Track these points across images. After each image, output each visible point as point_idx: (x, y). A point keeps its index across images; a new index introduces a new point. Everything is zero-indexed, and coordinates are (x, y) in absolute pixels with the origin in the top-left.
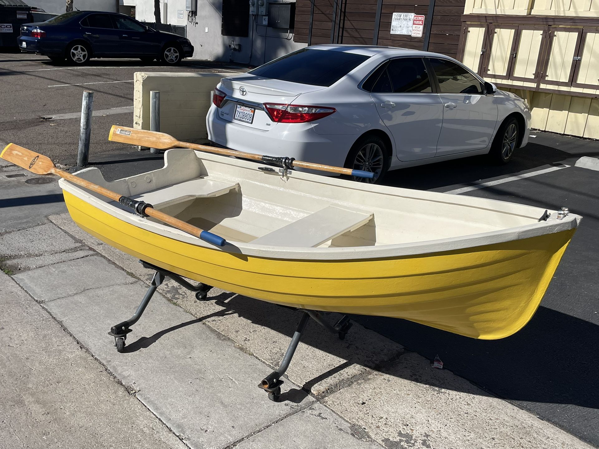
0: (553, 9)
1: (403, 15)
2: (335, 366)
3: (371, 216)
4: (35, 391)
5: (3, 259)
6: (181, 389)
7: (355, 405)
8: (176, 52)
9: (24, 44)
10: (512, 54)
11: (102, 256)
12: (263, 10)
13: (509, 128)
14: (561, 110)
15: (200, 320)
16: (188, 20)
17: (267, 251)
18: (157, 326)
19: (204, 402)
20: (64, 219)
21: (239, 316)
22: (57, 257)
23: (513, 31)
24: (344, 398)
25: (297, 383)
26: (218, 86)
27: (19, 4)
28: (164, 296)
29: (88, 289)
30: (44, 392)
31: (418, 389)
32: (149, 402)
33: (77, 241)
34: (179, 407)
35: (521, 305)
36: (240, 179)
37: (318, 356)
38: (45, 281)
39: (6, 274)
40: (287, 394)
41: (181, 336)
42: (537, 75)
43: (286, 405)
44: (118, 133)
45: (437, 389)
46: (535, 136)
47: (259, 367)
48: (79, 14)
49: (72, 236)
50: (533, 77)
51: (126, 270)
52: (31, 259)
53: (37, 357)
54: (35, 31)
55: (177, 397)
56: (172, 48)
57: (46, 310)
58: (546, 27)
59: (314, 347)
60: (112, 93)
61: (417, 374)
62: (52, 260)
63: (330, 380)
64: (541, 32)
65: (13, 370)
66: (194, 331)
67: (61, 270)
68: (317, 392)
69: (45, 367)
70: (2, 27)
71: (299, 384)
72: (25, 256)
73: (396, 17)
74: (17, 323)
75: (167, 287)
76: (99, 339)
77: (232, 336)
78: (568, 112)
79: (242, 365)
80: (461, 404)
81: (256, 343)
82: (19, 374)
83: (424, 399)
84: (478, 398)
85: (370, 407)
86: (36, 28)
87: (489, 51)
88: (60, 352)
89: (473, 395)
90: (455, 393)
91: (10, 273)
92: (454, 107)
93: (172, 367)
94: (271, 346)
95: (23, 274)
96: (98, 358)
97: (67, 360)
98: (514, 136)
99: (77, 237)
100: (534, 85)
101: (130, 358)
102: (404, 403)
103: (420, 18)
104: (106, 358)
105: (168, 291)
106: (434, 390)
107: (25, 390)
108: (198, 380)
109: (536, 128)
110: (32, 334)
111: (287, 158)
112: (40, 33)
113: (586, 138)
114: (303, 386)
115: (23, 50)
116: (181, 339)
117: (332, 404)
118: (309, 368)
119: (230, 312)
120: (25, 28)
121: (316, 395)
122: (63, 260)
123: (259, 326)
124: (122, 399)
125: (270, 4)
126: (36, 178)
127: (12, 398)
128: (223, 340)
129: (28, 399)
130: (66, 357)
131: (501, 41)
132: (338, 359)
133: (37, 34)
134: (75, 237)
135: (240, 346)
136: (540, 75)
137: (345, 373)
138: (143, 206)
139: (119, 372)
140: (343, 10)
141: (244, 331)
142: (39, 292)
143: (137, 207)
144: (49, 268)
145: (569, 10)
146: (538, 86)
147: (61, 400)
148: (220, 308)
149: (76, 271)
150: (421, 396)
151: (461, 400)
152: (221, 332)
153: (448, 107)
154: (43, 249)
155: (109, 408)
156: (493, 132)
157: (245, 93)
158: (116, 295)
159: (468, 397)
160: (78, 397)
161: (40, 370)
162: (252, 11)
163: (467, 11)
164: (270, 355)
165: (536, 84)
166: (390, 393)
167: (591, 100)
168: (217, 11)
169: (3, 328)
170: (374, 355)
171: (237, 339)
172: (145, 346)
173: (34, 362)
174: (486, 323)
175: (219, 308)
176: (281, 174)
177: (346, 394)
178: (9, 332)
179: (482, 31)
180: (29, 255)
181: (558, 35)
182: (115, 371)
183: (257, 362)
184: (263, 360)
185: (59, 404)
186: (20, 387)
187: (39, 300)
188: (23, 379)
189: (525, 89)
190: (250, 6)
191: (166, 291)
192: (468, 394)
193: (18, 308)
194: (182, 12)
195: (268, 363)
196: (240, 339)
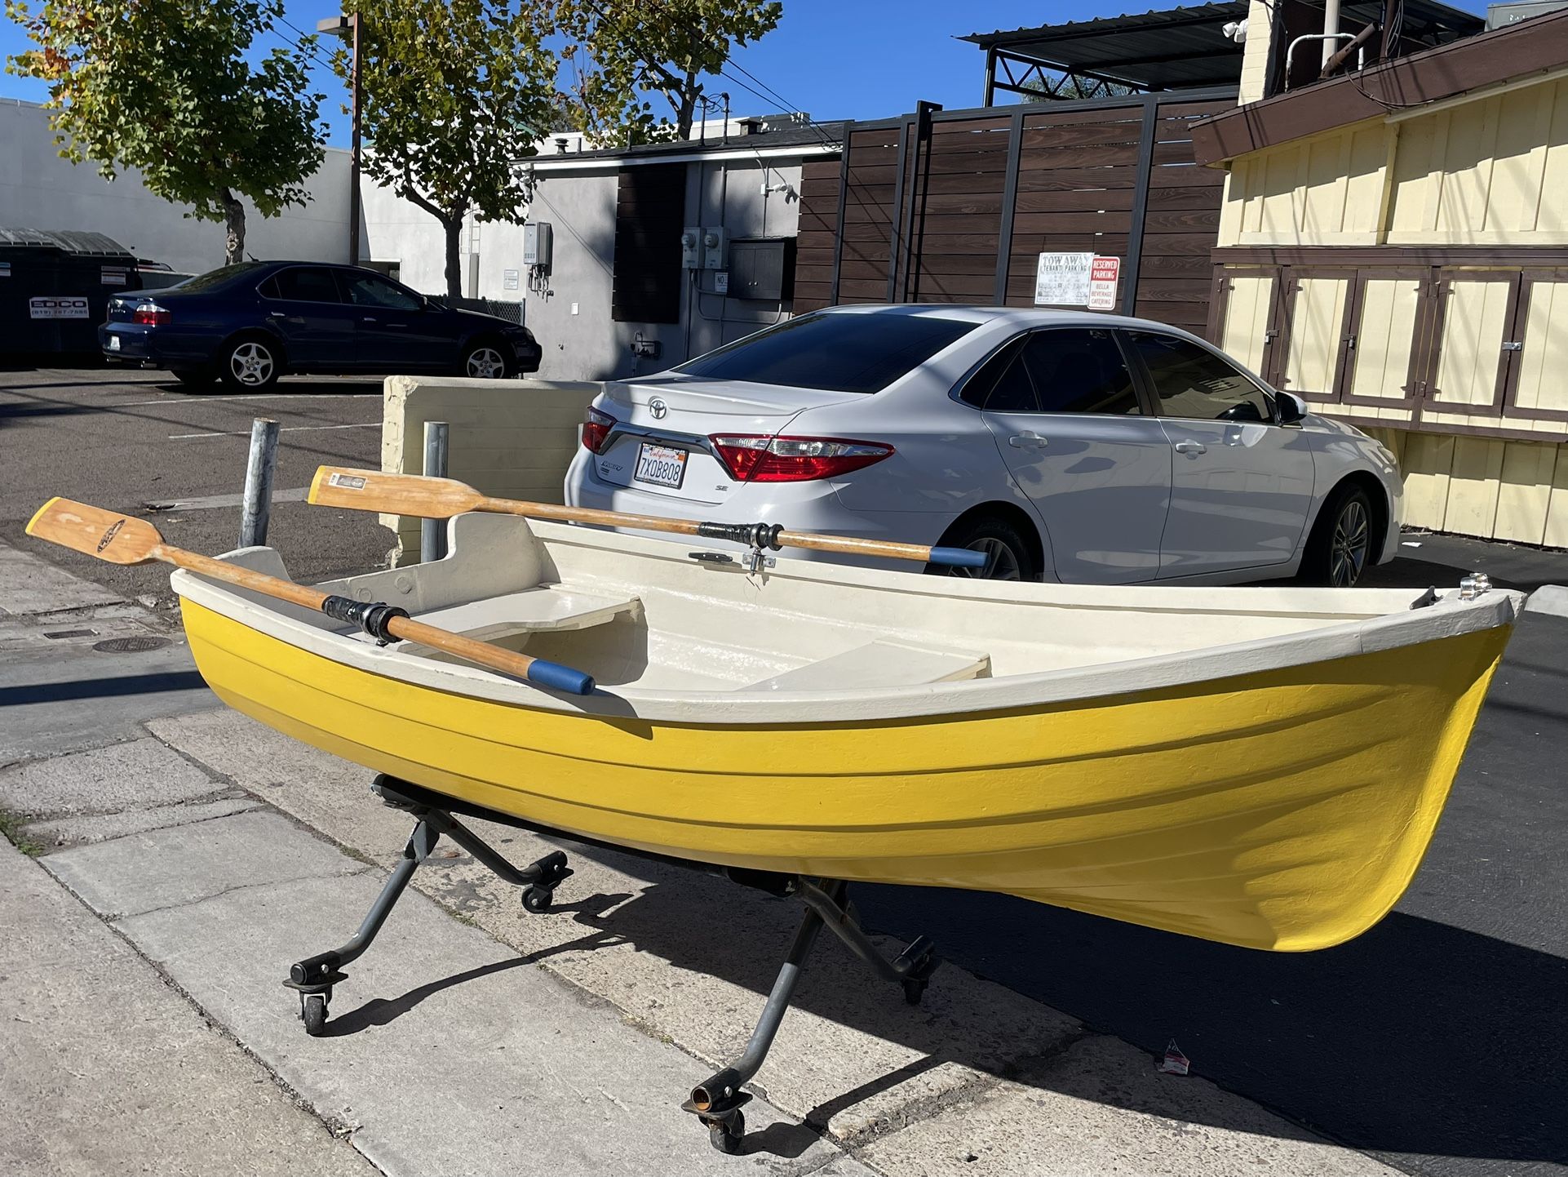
0: (1442, 228)
1: (1064, 257)
2: (893, 1068)
3: (981, 661)
4: (77, 1126)
5: (20, 821)
6: (473, 1123)
7: (948, 1161)
8: (497, 361)
9: (115, 343)
10: (1344, 340)
11: (279, 811)
12: (715, 258)
13: (1347, 512)
14: (1481, 477)
15: (532, 958)
16: (530, 285)
17: (702, 706)
18: (415, 973)
19: (535, 1156)
20: (187, 728)
21: (638, 950)
22: (163, 815)
23: (1344, 283)
24: (918, 1145)
25: (789, 1110)
26: (596, 403)
27: (109, 250)
28: (439, 902)
29: (235, 888)
30: (101, 1131)
31: (1122, 1125)
32: (384, 1155)
33: (215, 777)
34: (466, 1166)
35: (1383, 843)
36: (642, 587)
37: (848, 1042)
38: (126, 868)
39: (25, 853)
40: (761, 1137)
41: (480, 995)
42: (1411, 388)
43: (759, 1162)
44: (334, 484)
45: (1174, 1123)
46: (1417, 545)
47: (686, 1070)
48: (256, 269)
49: (205, 769)
50: (1402, 395)
51: (341, 844)
52: (93, 820)
53: (88, 1046)
54: (145, 308)
55: (461, 1143)
56: (488, 351)
57: (124, 937)
58: (1427, 272)
59: (837, 1021)
60: (331, 451)
61: (1117, 1086)
62: (147, 822)
63: (881, 1102)
64: (1416, 284)
65: (24, 1077)
66: (516, 985)
67: (169, 842)
68: (845, 1131)
69: (109, 1069)
70: (63, 304)
71: (795, 1112)
72: (79, 814)
73: (1047, 264)
74: (44, 966)
75: (446, 881)
76: (259, 1005)
77: (616, 996)
78: (1498, 481)
79: (642, 1066)
80: (1240, 1161)
81: (681, 1013)
82: (38, 1087)
83: (1138, 1149)
84: (1286, 1145)
85: (991, 1167)
86: (147, 302)
87: (1287, 333)
88: (152, 1035)
89: (1273, 1139)
90: (1222, 1133)
91: (34, 852)
92: (1200, 453)
93: (452, 1070)
94: (720, 1020)
95: (67, 853)
96: (254, 1051)
97: (170, 1054)
98: (1361, 533)
99: (218, 769)
100: (1405, 415)
101: (338, 1050)
102: (1083, 1159)
103: (1108, 264)
104: (274, 1050)
105: (450, 893)
106: (1167, 1127)
107: (52, 1124)
108: (520, 1102)
109: (1418, 526)
110: (80, 992)
111: (761, 527)
112: (158, 312)
113: (1550, 549)
114: (807, 1115)
115: (112, 357)
116: (480, 1003)
117: (884, 1160)
118: (824, 1072)
119: (613, 940)
120: (120, 302)
121: (841, 1137)
122: (176, 822)
123: (691, 973)
124: (313, 1149)
125: (733, 242)
126: (121, 640)
127: (13, 1143)
128: (591, 1006)
129: (57, 1148)
130: (167, 1047)
131: (1314, 310)
132: (903, 1049)
133: (149, 315)
134: (212, 770)
135: (638, 1019)
136: (1421, 389)
137: (922, 1084)
138: (384, 613)
139: (308, 1082)
140: (915, 250)
141: (649, 984)
142: (107, 894)
143: (369, 618)
144: (139, 840)
145: (1483, 229)
146: (1417, 416)
147: (148, 1149)
148: (589, 931)
149: (208, 847)
150: (1129, 1139)
151: (1241, 1150)
152: (586, 988)
153: (1183, 451)
154: (127, 797)
155: (274, 1169)
156: (1305, 523)
157: (662, 413)
158: (311, 900)
159: (1261, 1144)
160: (192, 1142)
161: (94, 1076)
162: (689, 261)
163: (1225, 239)
164: (718, 1043)
165: (1411, 412)
166: (1045, 1134)
167: (1555, 450)
168: (602, 263)
169: (4, 979)
170: (999, 1041)
171: (629, 1003)
172: (382, 1020)
173: (81, 1057)
174: (1291, 899)
175: (583, 931)
176: (748, 567)
177: (923, 1135)
178: (20, 987)
179: (1266, 285)
180: (88, 812)
181: (1459, 292)
182: (298, 1082)
183: (682, 1057)
184: (697, 1053)
185: (139, 1158)
186: (38, 1118)
187: (105, 913)
188: (47, 1098)
189: (1383, 425)
190: (685, 247)
191: (445, 891)
192: (1258, 1136)
193: (49, 931)
194: (516, 274)
195: (712, 1061)
196: (637, 1005)
